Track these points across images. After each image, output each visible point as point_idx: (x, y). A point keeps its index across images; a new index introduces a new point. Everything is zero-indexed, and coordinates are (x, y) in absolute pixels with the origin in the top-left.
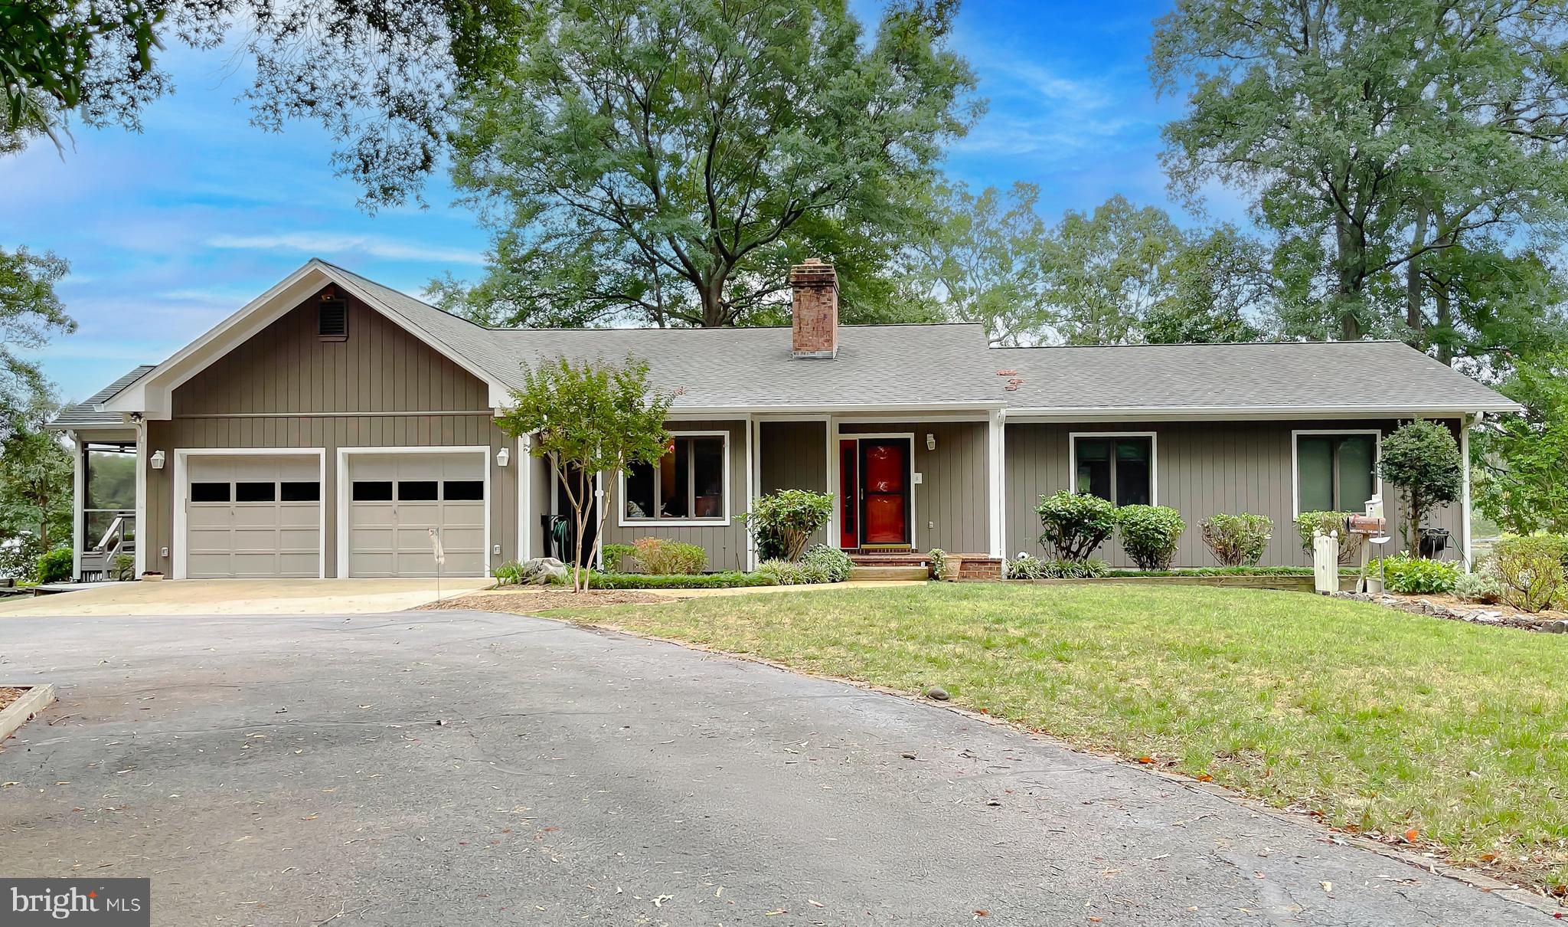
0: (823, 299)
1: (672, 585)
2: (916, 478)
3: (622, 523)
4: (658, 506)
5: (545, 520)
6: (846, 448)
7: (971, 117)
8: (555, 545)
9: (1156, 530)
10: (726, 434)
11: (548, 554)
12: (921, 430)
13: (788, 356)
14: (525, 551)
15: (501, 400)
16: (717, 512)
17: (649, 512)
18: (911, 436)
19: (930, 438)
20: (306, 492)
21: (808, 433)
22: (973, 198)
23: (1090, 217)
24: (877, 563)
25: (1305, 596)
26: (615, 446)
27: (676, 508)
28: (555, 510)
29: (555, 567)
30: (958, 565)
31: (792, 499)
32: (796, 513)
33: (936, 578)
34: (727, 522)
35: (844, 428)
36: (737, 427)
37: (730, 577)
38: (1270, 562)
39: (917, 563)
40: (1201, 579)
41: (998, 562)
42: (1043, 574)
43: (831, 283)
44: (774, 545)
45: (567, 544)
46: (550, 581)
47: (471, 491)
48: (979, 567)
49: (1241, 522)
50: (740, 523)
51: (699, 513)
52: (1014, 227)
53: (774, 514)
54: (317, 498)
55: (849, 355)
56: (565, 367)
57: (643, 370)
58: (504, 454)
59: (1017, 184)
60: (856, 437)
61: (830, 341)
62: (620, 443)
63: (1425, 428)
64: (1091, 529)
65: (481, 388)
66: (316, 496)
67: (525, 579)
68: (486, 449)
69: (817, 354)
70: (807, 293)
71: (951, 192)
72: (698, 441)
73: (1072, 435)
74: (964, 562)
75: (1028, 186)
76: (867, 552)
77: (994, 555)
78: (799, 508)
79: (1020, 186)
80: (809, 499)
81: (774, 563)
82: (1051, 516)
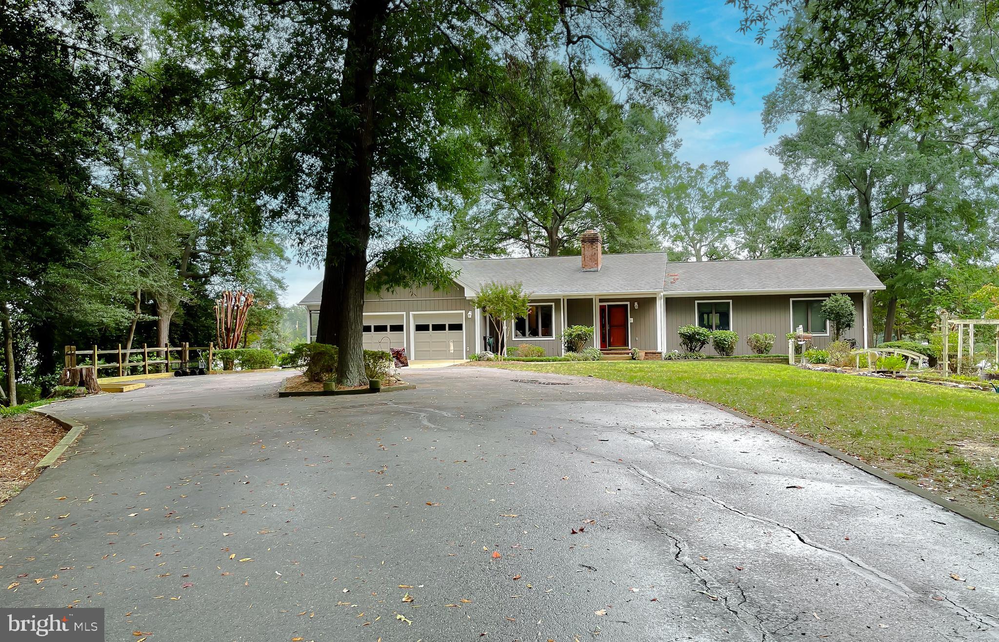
0: (594, 247)
1: (532, 361)
2: (631, 320)
3: (514, 339)
4: (527, 333)
5: (485, 338)
6: (602, 309)
7: (673, 148)
8: (488, 348)
9: (724, 340)
10: (553, 304)
11: (486, 350)
12: (632, 301)
13: (578, 270)
14: (478, 349)
15: (469, 294)
16: (550, 335)
17: (524, 335)
18: (628, 303)
19: (636, 304)
20: (399, 328)
21: (586, 303)
22: (693, 170)
23: (752, 180)
24: (612, 354)
25: (784, 366)
26: (511, 311)
27: (534, 333)
28: (488, 335)
29: (491, 355)
30: (643, 354)
31: (578, 329)
32: (579, 334)
33: (635, 359)
34: (554, 338)
35: (601, 301)
36: (557, 301)
37: (553, 358)
38: (773, 353)
39: (628, 354)
40: (742, 359)
41: (660, 353)
42: (678, 358)
43: (597, 240)
44: (572, 347)
45: (493, 347)
46: (489, 360)
47: (458, 327)
48: (653, 355)
49: (761, 337)
50: (559, 337)
51: (544, 335)
52: (716, 184)
53: (571, 335)
54: (403, 330)
55: (606, 268)
56: (494, 285)
57: (520, 285)
58: (470, 313)
59: (716, 162)
60: (606, 304)
61: (597, 264)
62: (513, 310)
63: (839, 297)
64: (699, 340)
65: (462, 289)
66: (402, 330)
67: (480, 359)
68: (464, 312)
69: (592, 270)
70: (587, 244)
71: (681, 168)
72: (542, 307)
73: (696, 302)
74: (646, 353)
75: (722, 163)
76: (611, 350)
77: (659, 350)
78: (580, 333)
79: (717, 163)
80: (584, 329)
81: (570, 353)
82: (682, 335)
